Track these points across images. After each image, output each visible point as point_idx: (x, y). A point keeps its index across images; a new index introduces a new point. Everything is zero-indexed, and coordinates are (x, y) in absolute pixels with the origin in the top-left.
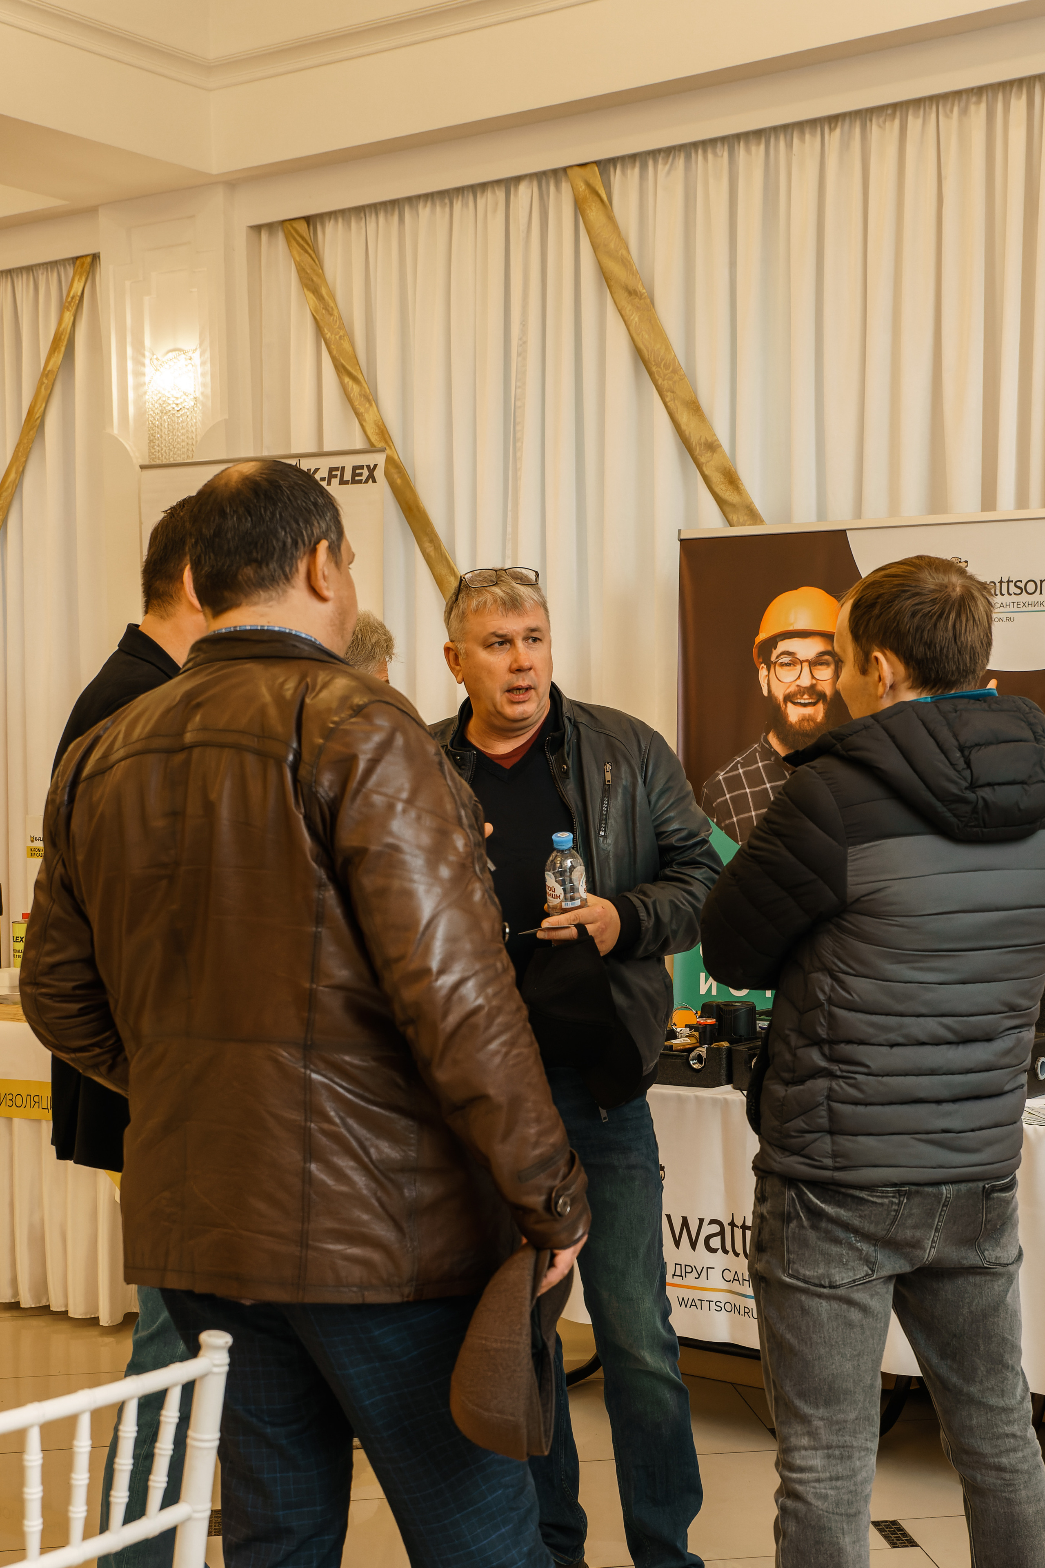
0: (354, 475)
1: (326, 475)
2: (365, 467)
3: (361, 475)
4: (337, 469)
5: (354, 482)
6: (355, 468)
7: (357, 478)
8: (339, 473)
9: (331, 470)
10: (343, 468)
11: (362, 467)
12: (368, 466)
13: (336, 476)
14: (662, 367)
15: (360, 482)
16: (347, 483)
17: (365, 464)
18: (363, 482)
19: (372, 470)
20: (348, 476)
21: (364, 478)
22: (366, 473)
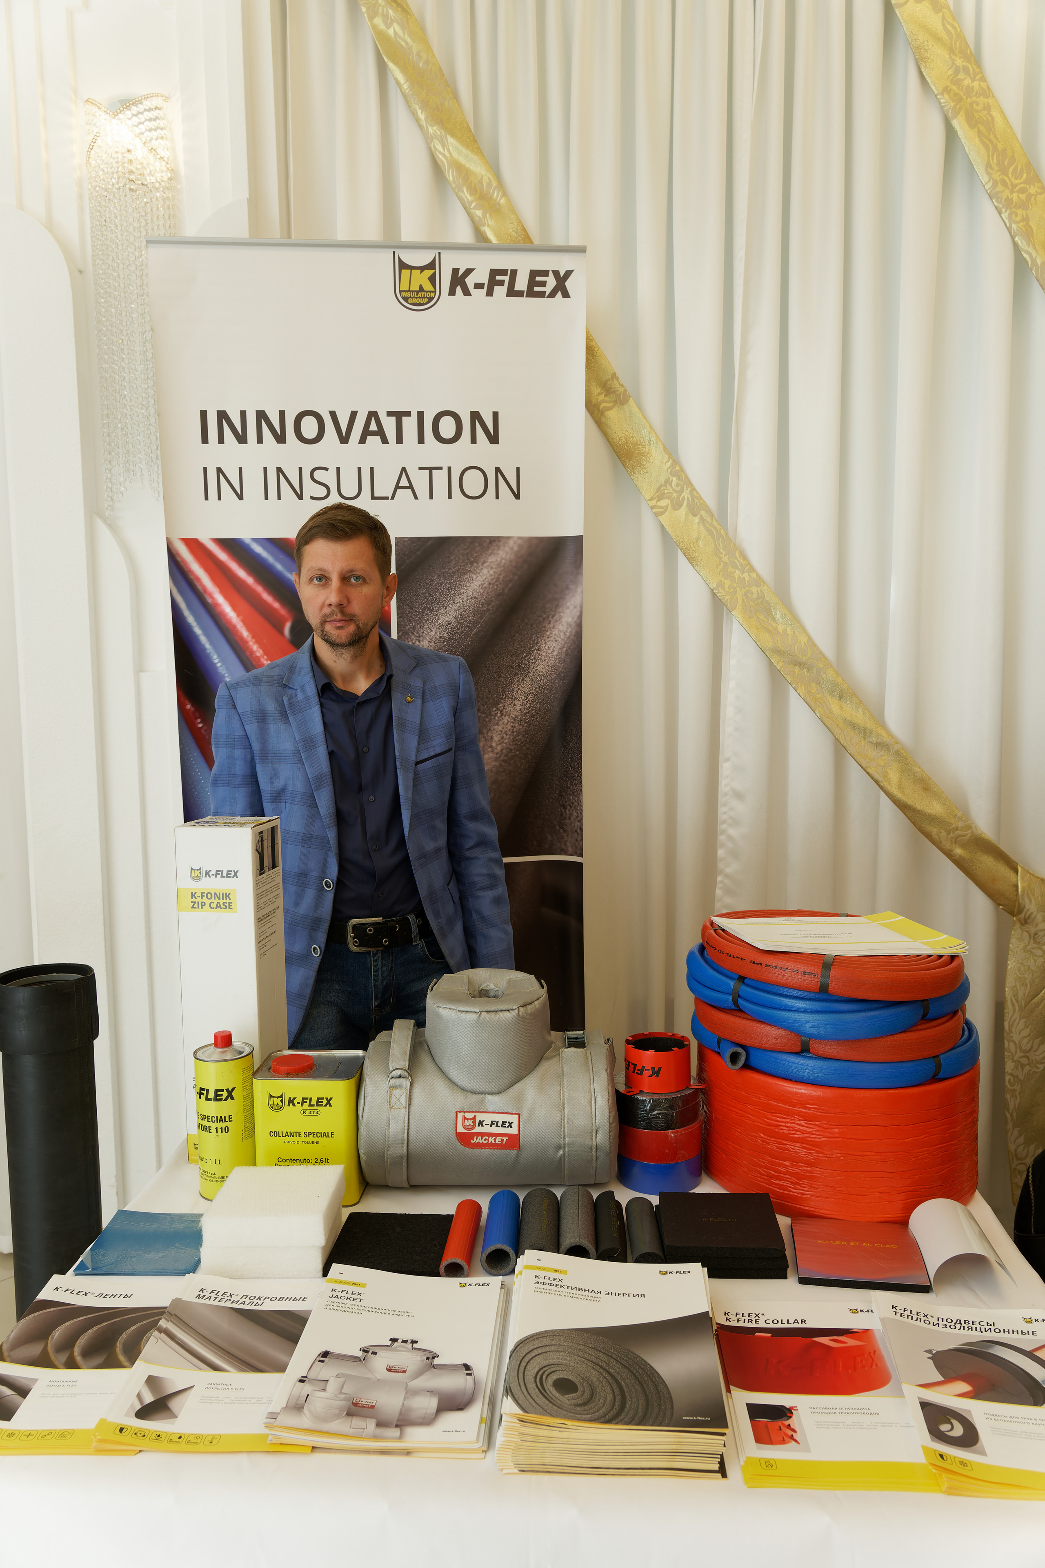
0: (532, 283)
1: (485, 280)
2: (551, 274)
3: (543, 284)
4: (503, 272)
5: (531, 293)
6: (534, 274)
7: (536, 289)
8: (506, 279)
9: (494, 273)
10: (514, 273)
11: (545, 273)
12: (556, 273)
13: (501, 283)
14: (1010, 175)
15: (542, 295)
16: (520, 294)
17: (550, 268)
18: (546, 295)
19: (562, 280)
20: (521, 284)
21: (548, 289)
22: (551, 282)
